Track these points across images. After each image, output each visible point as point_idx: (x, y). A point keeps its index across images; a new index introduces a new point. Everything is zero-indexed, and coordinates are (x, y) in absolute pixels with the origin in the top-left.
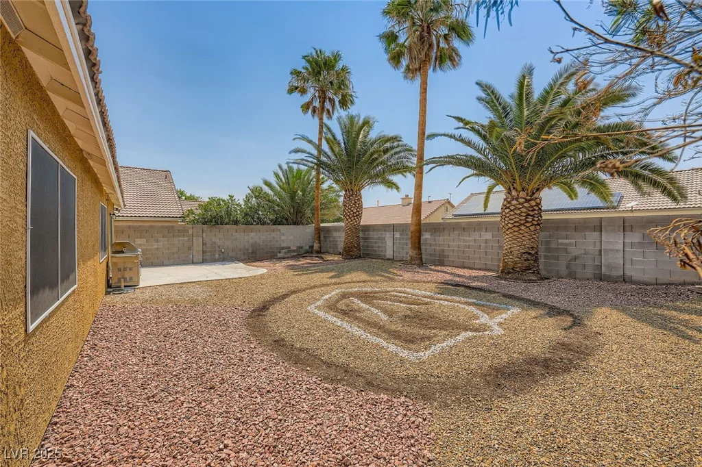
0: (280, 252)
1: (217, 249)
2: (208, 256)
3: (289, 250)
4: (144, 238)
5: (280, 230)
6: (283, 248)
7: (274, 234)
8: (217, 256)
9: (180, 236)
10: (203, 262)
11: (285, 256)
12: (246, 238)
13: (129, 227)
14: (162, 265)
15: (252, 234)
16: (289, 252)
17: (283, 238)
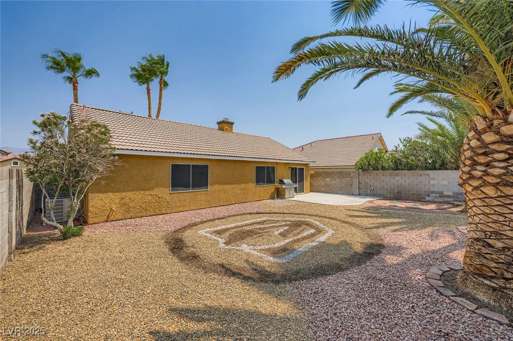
0: (429, 196)
1: (369, 187)
2: (362, 191)
3: (441, 195)
4: (329, 178)
5: (429, 175)
6: (433, 192)
7: (420, 179)
8: (369, 192)
9: (346, 177)
10: (359, 195)
11: (436, 200)
12: (392, 180)
13: (324, 172)
14: (337, 193)
15: (398, 177)
16: (440, 196)
17: (432, 182)
